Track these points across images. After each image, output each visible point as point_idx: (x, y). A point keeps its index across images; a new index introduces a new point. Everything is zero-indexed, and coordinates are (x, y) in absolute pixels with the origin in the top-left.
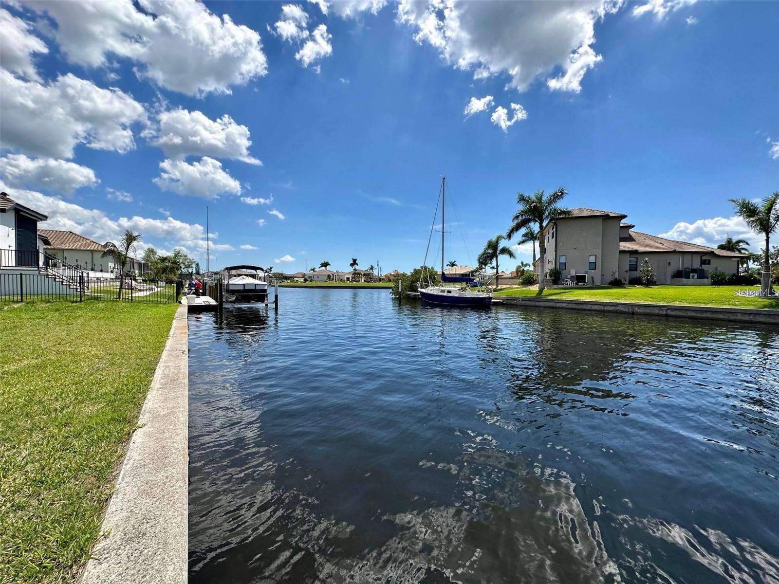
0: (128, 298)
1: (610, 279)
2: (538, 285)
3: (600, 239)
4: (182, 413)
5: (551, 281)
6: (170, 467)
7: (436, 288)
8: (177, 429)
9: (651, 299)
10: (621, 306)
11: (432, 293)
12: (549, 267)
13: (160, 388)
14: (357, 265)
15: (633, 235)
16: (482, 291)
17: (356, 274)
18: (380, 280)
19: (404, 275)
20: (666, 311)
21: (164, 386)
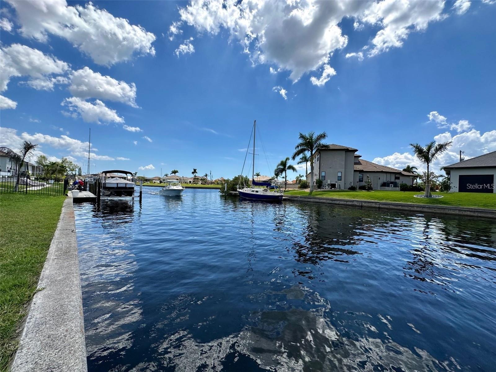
0: (23, 192)
1: (349, 186)
2: (309, 189)
3: (344, 163)
4: (76, 278)
5: (317, 187)
6: (69, 321)
7: (249, 189)
8: (72, 290)
9: (371, 198)
10: (355, 202)
11: (246, 192)
12: (316, 178)
13: (55, 259)
14: (197, 173)
15: (361, 162)
16: (277, 192)
17: (196, 179)
18: (212, 183)
19: (228, 180)
20: (379, 205)
21: (58, 257)
